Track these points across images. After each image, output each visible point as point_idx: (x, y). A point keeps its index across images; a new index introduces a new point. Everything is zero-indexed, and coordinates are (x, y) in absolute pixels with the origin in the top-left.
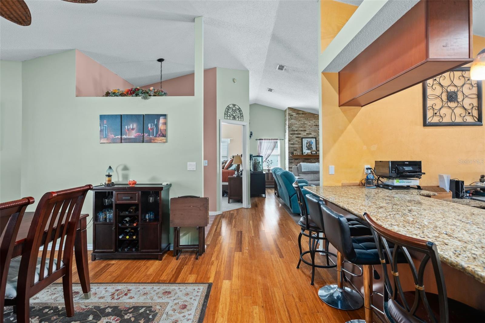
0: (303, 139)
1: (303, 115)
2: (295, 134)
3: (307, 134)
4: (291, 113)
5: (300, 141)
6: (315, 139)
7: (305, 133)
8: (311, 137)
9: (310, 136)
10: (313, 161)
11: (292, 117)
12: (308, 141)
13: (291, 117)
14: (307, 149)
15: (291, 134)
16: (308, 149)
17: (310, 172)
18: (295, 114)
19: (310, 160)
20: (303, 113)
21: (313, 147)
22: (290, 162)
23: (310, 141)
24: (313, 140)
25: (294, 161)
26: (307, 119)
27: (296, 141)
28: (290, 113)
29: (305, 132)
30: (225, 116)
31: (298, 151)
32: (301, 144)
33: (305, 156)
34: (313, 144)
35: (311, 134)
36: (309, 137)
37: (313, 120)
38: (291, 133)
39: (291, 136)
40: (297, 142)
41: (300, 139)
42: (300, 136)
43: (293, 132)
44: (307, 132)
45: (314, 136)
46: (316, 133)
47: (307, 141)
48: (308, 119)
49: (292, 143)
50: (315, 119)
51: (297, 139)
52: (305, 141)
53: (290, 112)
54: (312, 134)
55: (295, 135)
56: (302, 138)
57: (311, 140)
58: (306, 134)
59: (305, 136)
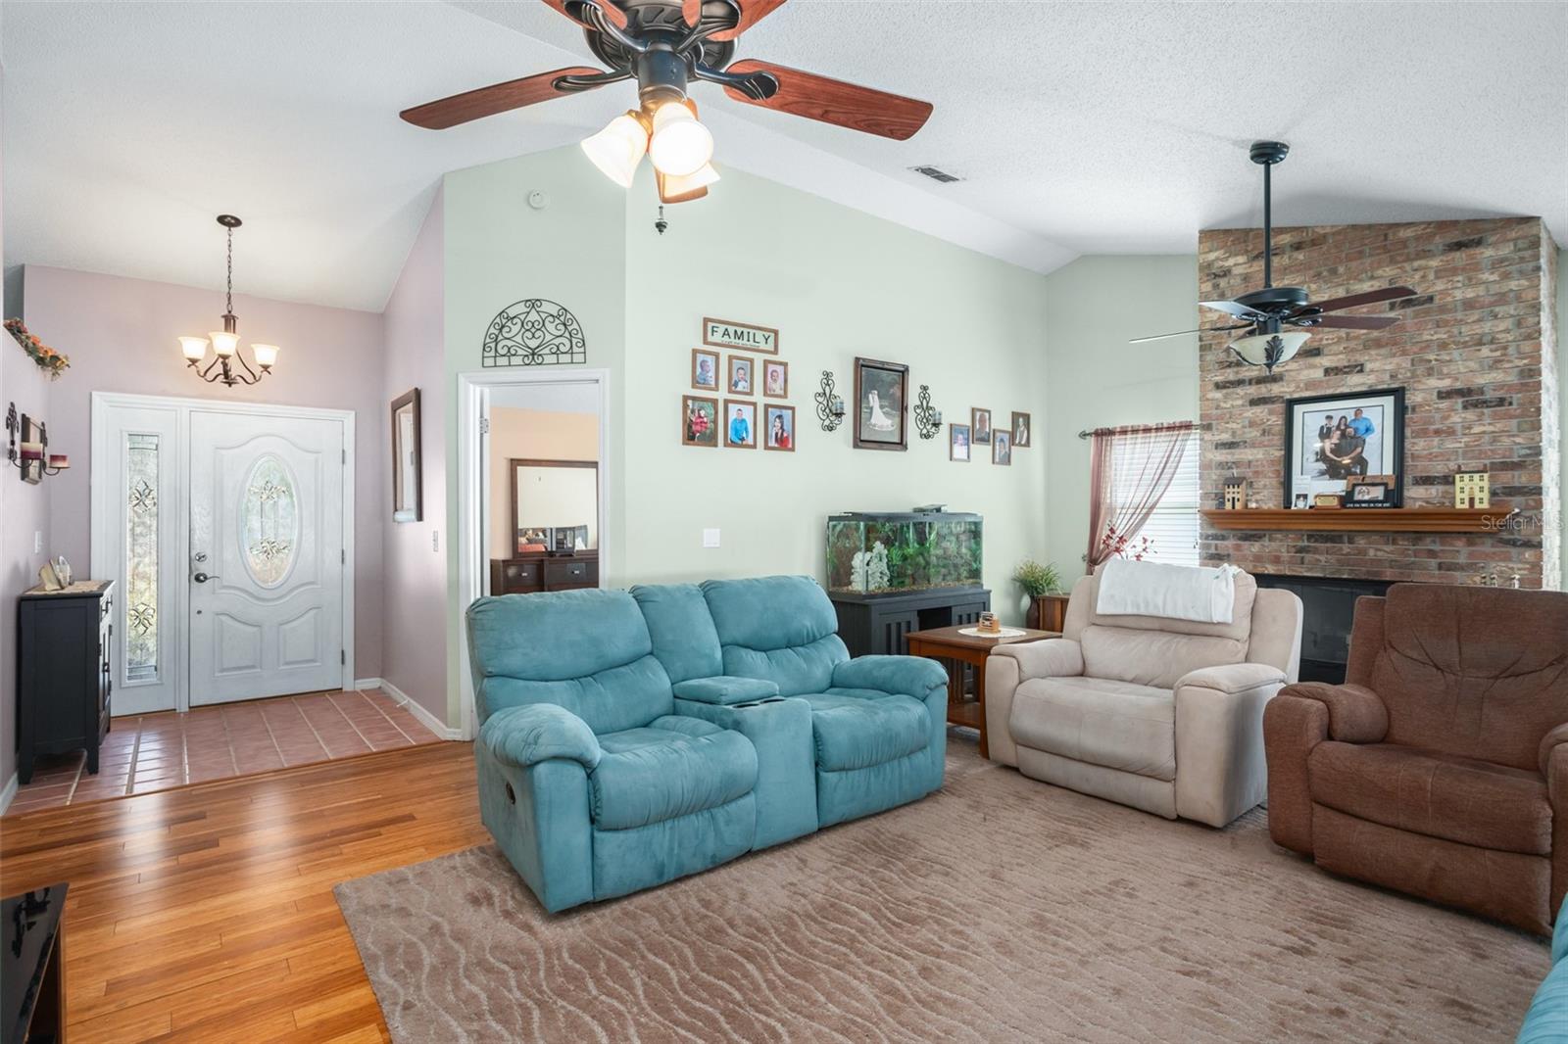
0: (1298, 409)
1: (1300, 256)
2: (1240, 383)
3: (1327, 371)
4: (1217, 259)
5: (1276, 421)
6: (1388, 402)
7: (1313, 366)
8: (1364, 389)
9: (1355, 382)
10: (1372, 553)
11: (1223, 282)
12: (1335, 422)
13: (1216, 286)
14: (1322, 473)
15: (1218, 386)
16: (1333, 471)
17: (1156, 625)
18: (1241, 259)
19: (1351, 541)
20: (1297, 240)
21: (1370, 452)
22: (1213, 551)
23: (1351, 416)
24: (1379, 414)
25: (1238, 548)
26: (1334, 272)
27: (1252, 424)
28: (1210, 265)
29: (1317, 360)
30: (483, 357)
31: (1261, 482)
32: (1278, 440)
33: (1300, 515)
34: (1372, 440)
35: (1361, 371)
36: (1346, 390)
37: (1380, 272)
38: (1219, 379)
39: (1218, 395)
40: (1254, 433)
41: (1280, 407)
42: (1276, 389)
43: (1230, 374)
44: (1326, 361)
45: (1387, 377)
46: (1404, 353)
47: (1329, 418)
48: (1341, 270)
49: (1226, 437)
50: (1392, 261)
51: (1260, 411)
52: (1310, 421)
53: (1212, 256)
54: (1368, 366)
55: (1241, 391)
56: (1291, 404)
57: (1358, 411)
58: (1319, 374)
59: (1309, 385)
